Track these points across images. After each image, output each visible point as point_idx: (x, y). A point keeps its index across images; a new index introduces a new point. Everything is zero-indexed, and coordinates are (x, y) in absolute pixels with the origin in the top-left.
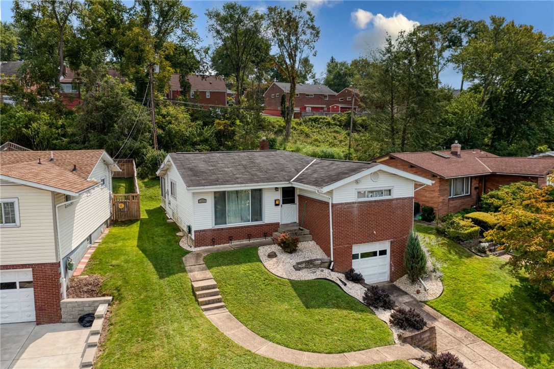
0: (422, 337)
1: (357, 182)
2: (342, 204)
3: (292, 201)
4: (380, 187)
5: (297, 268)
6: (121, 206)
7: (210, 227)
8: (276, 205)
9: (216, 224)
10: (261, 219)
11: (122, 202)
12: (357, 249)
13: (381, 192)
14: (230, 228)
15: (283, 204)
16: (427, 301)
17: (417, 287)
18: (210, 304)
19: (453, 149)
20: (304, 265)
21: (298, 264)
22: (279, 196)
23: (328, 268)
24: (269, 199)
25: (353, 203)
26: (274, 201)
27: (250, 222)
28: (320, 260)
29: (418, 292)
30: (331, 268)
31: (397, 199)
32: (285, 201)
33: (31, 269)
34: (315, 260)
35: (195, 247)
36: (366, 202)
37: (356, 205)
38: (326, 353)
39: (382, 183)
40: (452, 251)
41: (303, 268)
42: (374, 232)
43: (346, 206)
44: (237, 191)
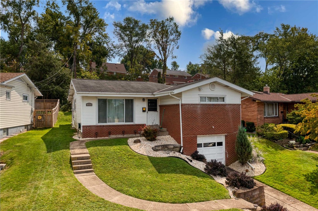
0: (253, 194)
1: (199, 89)
2: (189, 104)
3: (155, 110)
4: (216, 95)
5: (155, 149)
6: (40, 118)
7: (95, 124)
8: (144, 111)
9: (98, 123)
10: (132, 121)
11: (40, 115)
12: (201, 140)
13: (217, 99)
14: (110, 126)
15: (148, 111)
16: (254, 177)
17: (246, 168)
18: (82, 169)
19: (264, 90)
20: (160, 148)
22: (145, 105)
23: (179, 152)
24: (138, 107)
25: (197, 104)
26: (142, 109)
27: (124, 123)
28: (172, 145)
29: (247, 171)
30: (181, 152)
31: (229, 105)
32: (150, 110)
34: (169, 145)
35: (83, 138)
37: (199, 106)
38: (171, 203)
39: (218, 92)
40: (269, 146)
41: (159, 150)
42: (213, 127)
43: (192, 106)
44: (115, 99)
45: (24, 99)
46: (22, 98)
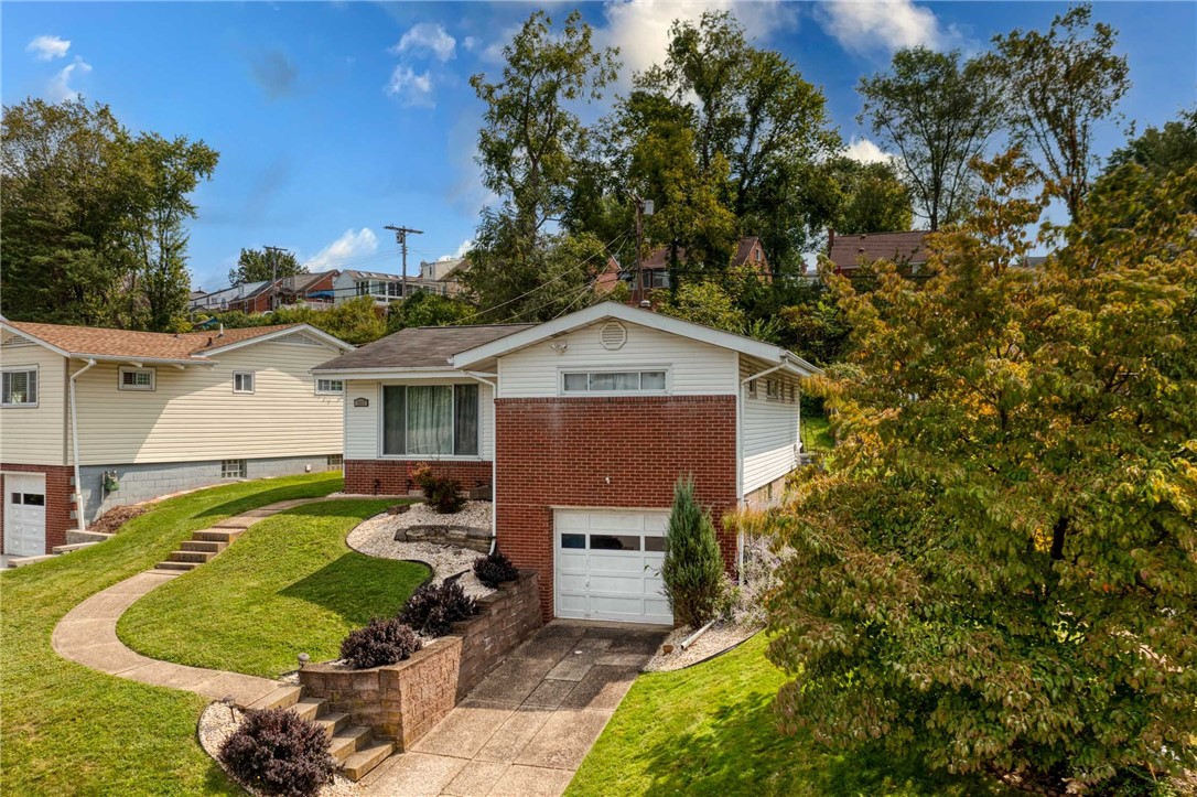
0: (357, 687)
1: (551, 346)
2: (517, 401)
5: (403, 537)
7: (374, 457)
9: (385, 452)
10: (475, 452)
13: (635, 378)
14: (411, 463)
16: (648, 673)
20: (423, 534)
21: (412, 528)
25: (550, 400)
27: (452, 455)
28: (468, 529)
29: (668, 651)
30: (491, 553)
33: (44, 474)
34: (454, 527)
35: (346, 493)
36: (583, 400)
37: (556, 405)
39: (633, 354)
41: (418, 540)
42: (607, 479)
43: (529, 407)
44: (433, 387)
45: (320, 388)
46: (312, 387)
